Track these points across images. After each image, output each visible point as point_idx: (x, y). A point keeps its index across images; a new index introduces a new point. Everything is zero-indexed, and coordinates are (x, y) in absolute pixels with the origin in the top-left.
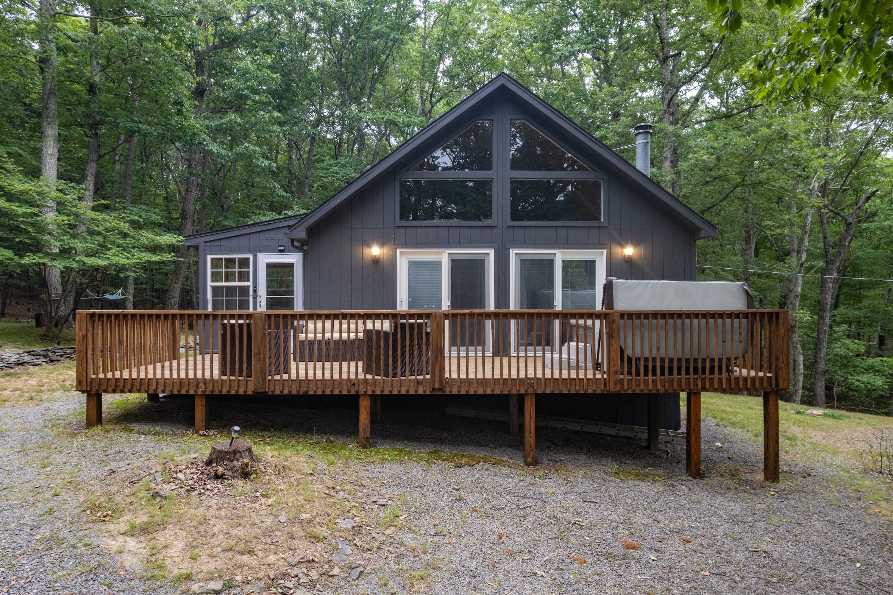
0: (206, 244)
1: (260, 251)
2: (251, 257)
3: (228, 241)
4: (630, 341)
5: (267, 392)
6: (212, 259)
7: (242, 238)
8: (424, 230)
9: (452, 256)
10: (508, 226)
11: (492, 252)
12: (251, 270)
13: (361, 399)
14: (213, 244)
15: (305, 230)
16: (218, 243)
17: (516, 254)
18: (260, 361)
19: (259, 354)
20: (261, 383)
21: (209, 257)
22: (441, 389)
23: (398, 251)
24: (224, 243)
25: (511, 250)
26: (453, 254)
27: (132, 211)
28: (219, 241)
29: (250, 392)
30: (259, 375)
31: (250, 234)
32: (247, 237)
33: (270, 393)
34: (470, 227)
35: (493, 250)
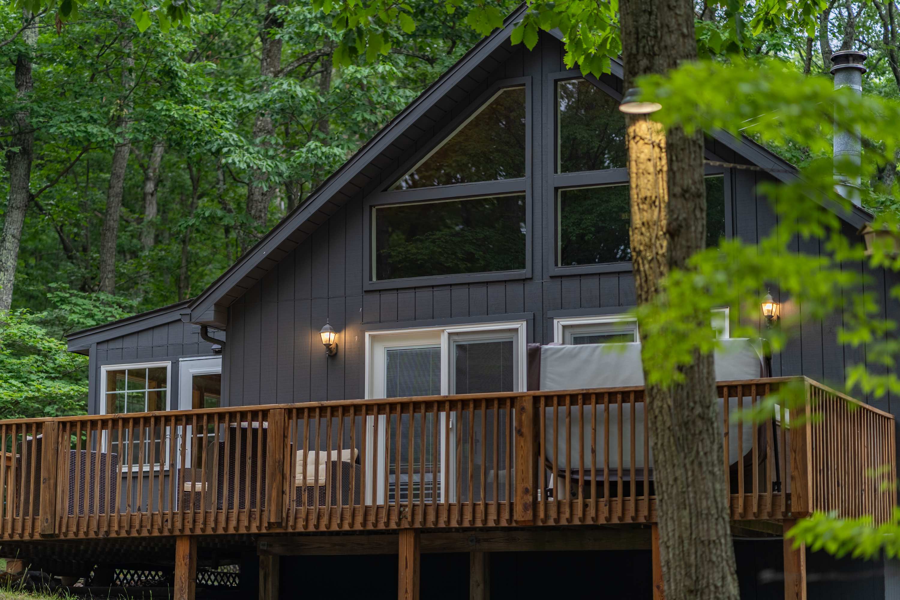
0: (100, 347)
1: (184, 354)
2: (168, 364)
3: (134, 339)
4: (563, 445)
5: (58, 536)
6: (109, 373)
7: (156, 331)
8: (410, 295)
9: (456, 338)
10: (552, 277)
11: (522, 326)
12: (168, 389)
13: (178, 543)
14: (112, 345)
15: (213, 308)
16: (118, 345)
17: (564, 327)
18: (49, 489)
19: (49, 479)
20: (49, 521)
21: (104, 370)
22: (279, 524)
23: (367, 334)
24: (129, 343)
25: (555, 321)
26: (457, 334)
27: (76, 304)
28: (121, 341)
29: (37, 537)
30: (48, 510)
31: (168, 324)
32: (165, 330)
33: (62, 537)
34: (487, 283)
35: (525, 323)
